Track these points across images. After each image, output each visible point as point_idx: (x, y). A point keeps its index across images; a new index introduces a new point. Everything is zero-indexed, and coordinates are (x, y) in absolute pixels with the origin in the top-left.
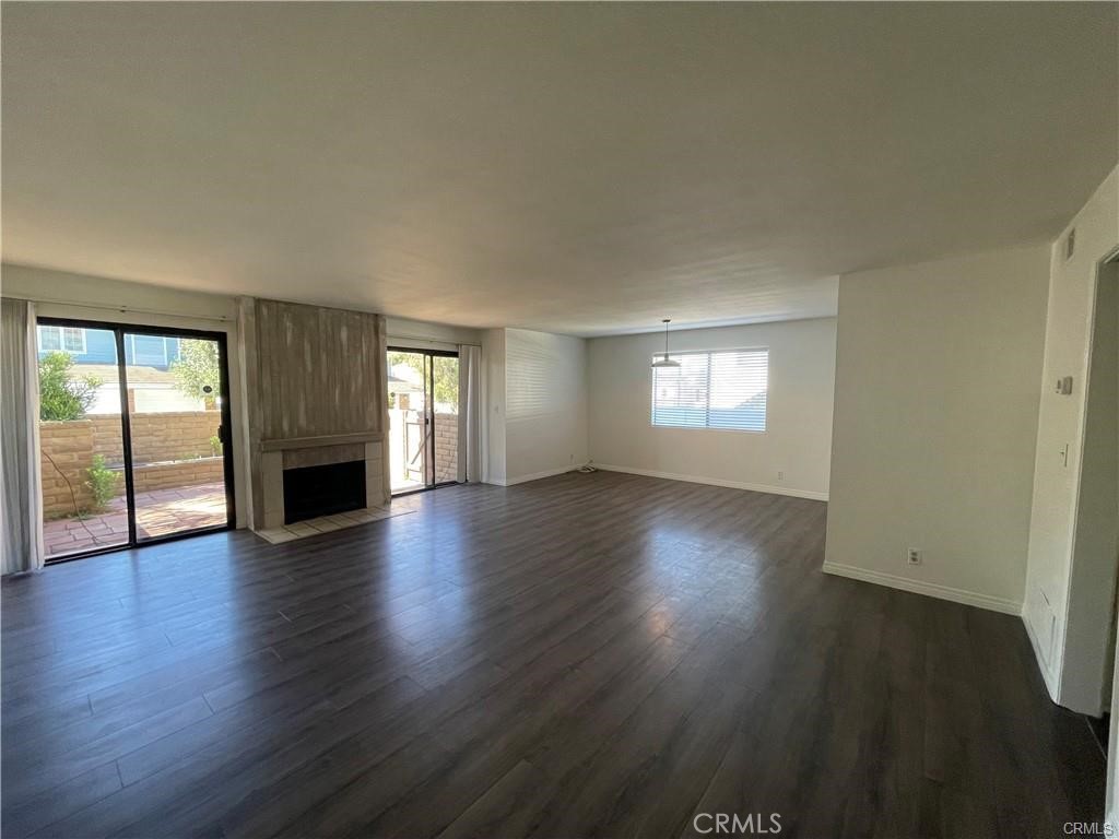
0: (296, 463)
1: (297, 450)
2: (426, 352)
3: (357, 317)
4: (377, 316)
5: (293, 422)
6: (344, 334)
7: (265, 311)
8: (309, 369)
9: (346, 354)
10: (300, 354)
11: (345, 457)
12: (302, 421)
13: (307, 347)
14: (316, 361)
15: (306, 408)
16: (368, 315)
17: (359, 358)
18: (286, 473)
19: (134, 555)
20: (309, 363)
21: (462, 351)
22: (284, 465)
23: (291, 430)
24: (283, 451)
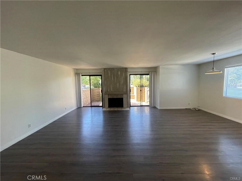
0: (110, 97)
1: (111, 95)
2: (140, 75)
3: (122, 69)
4: (126, 68)
5: (110, 90)
6: (119, 73)
7: (105, 70)
8: (113, 80)
9: (120, 77)
10: (111, 77)
11: (119, 97)
12: (112, 90)
13: (112, 76)
14: (114, 78)
15: (112, 87)
16: (124, 68)
17: (122, 77)
18: (109, 99)
19: (91, 108)
20: (113, 79)
21: (150, 73)
22: (108, 97)
23: (110, 91)
24: (108, 95)
